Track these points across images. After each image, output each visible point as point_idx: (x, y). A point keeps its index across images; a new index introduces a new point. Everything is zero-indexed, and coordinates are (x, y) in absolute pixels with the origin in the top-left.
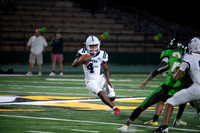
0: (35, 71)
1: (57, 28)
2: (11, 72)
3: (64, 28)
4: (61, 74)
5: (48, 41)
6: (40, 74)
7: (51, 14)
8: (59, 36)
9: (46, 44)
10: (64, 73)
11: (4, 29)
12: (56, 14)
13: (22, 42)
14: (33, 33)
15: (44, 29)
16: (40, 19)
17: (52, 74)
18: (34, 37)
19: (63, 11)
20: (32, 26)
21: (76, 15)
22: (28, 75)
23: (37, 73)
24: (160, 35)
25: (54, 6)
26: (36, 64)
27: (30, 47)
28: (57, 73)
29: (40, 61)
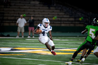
0: (21, 35)
1: (31, 14)
2: (8, 36)
3: (35, 14)
4: (33, 37)
5: (26, 20)
6: (23, 37)
7: (28, 7)
8: (32, 18)
9: (26, 22)
10: (35, 37)
11: (5, 15)
12: (31, 7)
13: (14, 21)
14: (20, 17)
15: (25, 15)
16: (23, 10)
17: (29, 37)
18: (20, 19)
19: (34, 6)
20: (19, 13)
21: (41, 8)
22: (17, 37)
23: (21, 37)
24: (82, 18)
25: (29, 3)
26: (21, 32)
27: (18, 24)
28: (32, 37)
29: (23, 31)
